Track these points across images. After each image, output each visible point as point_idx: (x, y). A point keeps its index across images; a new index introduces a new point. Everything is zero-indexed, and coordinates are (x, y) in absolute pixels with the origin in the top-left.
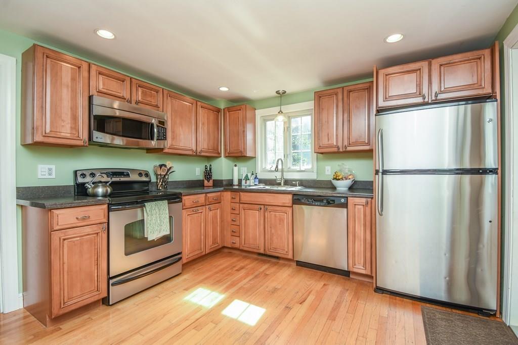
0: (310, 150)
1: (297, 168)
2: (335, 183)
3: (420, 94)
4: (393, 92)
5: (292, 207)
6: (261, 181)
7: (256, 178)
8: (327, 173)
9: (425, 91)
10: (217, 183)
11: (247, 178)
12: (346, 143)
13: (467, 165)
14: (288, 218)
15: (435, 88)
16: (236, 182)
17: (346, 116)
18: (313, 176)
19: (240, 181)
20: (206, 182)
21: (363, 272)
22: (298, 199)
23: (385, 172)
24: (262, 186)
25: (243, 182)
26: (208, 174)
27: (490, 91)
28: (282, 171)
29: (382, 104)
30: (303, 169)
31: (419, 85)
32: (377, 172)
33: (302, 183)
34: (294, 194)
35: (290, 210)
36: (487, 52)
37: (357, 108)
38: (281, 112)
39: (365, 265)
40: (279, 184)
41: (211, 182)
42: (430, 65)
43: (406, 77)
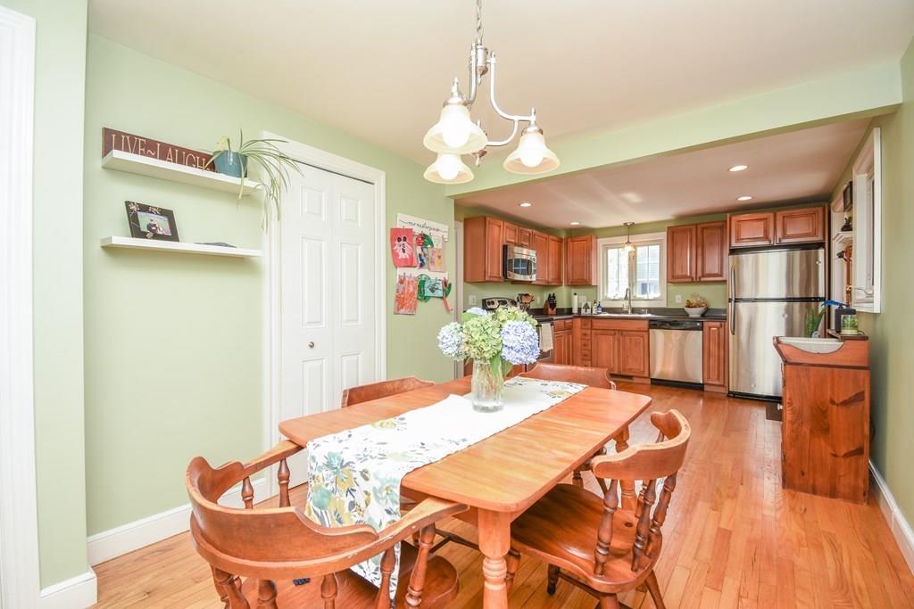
0: (658, 279)
1: (645, 297)
2: (688, 310)
3: (766, 237)
4: (744, 235)
5: (648, 331)
6: (604, 310)
7: (599, 306)
8: (677, 301)
9: (771, 236)
10: (560, 312)
11: (586, 307)
12: (699, 274)
13: (797, 294)
14: (643, 341)
15: (779, 234)
16: (575, 311)
17: (700, 251)
18: (663, 305)
19: (579, 310)
20: (550, 310)
21: (717, 383)
22: (654, 324)
23: (737, 300)
24: (607, 315)
25: (583, 311)
26: (552, 301)
27: (822, 239)
28: (630, 300)
29: (734, 244)
30: (650, 298)
31: (766, 232)
32: (730, 300)
33: (650, 310)
34: (650, 320)
35: (645, 334)
36: (820, 209)
37: (711, 244)
38: (628, 243)
39: (718, 379)
40: (627, 312)
41: (555, 310)
42: (775, 216)
43: (755, 224)
